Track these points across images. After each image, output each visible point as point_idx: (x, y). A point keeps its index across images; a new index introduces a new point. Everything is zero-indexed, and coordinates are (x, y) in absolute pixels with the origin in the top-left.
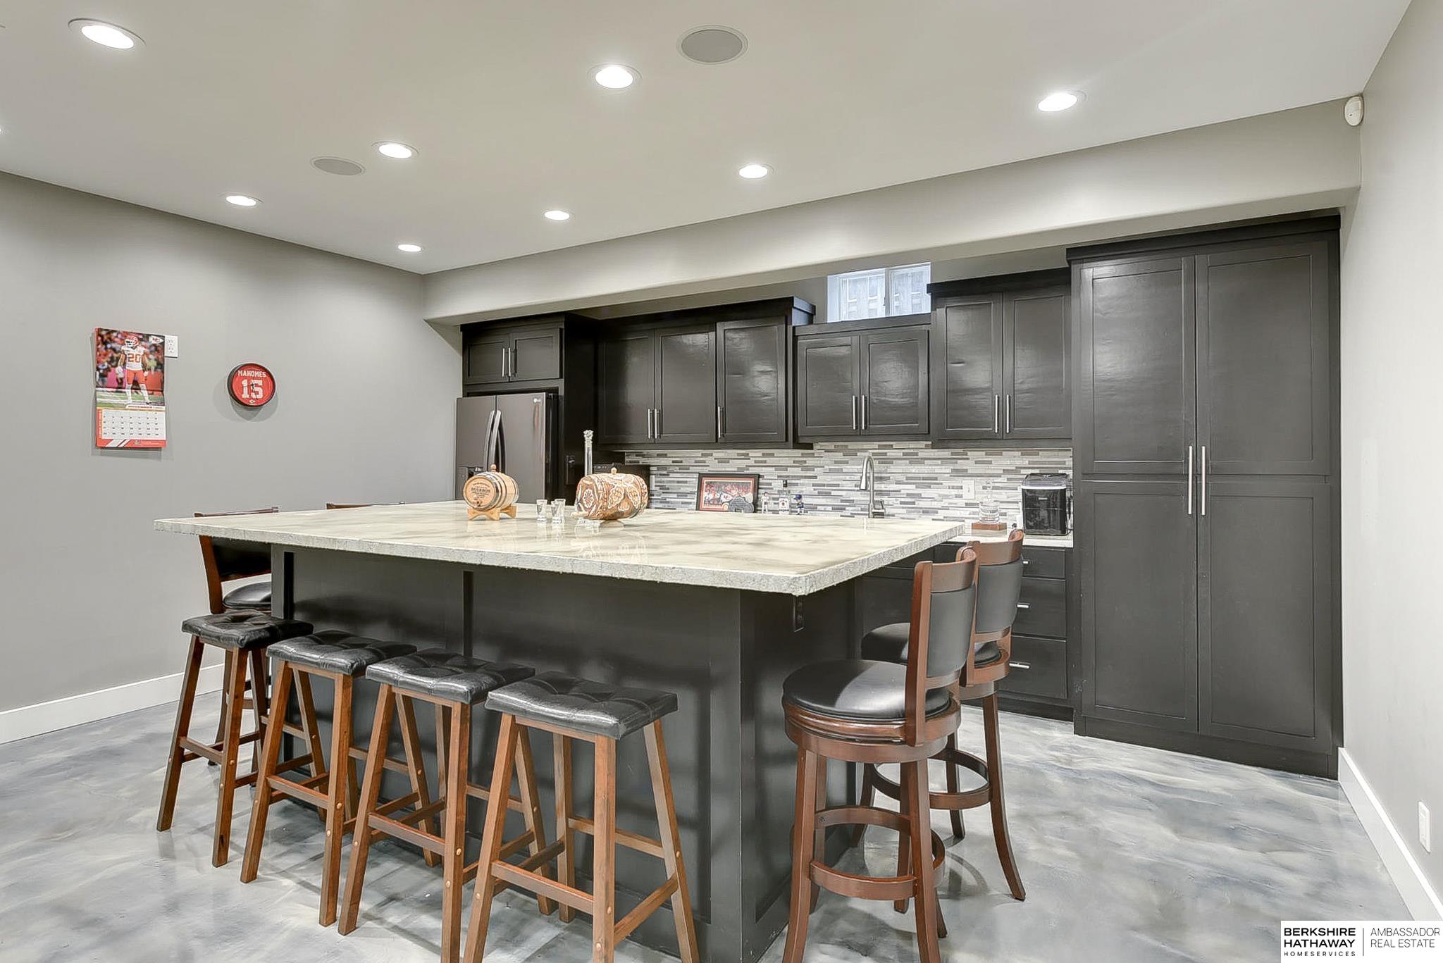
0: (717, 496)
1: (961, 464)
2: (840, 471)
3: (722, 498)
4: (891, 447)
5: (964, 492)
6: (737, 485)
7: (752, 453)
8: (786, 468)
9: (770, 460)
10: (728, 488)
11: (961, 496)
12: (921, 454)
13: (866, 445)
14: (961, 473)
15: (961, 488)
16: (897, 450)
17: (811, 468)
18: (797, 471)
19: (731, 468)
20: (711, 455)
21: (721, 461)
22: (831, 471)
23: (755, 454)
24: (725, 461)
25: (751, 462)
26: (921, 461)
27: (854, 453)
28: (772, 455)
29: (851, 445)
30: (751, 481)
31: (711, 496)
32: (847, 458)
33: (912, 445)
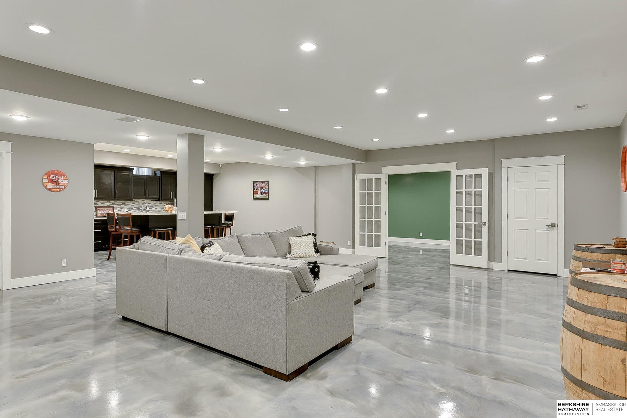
0: (102, 212)
1: (157, 204)
2: (133, 205)
3: (104, 213)
4: (144, 201)
5: (158, 209)
6: (108, 209)
7: (111, 201)
8: (120, 205)
9: (116, 203)
10: (105, 210)
11: (157, 210)
12: (150, 202)
13: (139, 200)
14: (157, 206)
15: (157, 208)
16: (145, 201)
17: (127, 205)
18: (123, 206)
19: (105, 205)
20: (99, 202)
21: (102, 203)
22: (131, 205)
23: (112, 202)
24: (104, 203)
25: (111, 204)
26: (150, 203)
27: (136, 202)
28: (117, 202)
29: (136, 200)
30: (112, 208)
31: (100, 212)
32: (135, 203)
33: (148, 200)
